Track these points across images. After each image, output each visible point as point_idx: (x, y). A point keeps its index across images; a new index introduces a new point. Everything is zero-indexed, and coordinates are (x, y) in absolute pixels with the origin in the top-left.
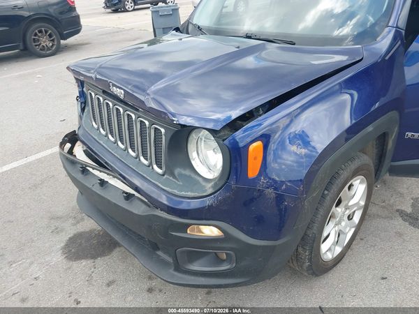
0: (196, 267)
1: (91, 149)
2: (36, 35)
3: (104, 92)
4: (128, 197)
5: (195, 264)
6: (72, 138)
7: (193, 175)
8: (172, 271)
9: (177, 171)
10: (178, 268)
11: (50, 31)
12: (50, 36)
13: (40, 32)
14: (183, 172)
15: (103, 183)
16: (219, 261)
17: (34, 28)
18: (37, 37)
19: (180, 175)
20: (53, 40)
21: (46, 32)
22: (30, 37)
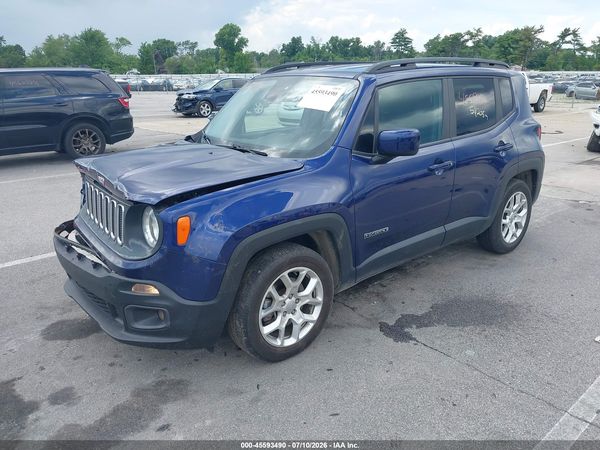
0: (140, 325)
1: (82, 235)
2: (77, 136)
3: (95, 182)
4: (96, 265)
5: (141, 323)
6: (69, 226)
7: (143, 245)
8: (123, 332)
9: (131, 241)
10: (128, 329)
11: (94, 134)
12: (94, 138)
13: (83, 133)
14: (136, 242)
15: (81, 257)
16: (159, 321)
17: (77, 128)
18: (78, 139)
19: (133, 244)
20: (97, 144)
21: (90, 133)
22: (70, 137)
